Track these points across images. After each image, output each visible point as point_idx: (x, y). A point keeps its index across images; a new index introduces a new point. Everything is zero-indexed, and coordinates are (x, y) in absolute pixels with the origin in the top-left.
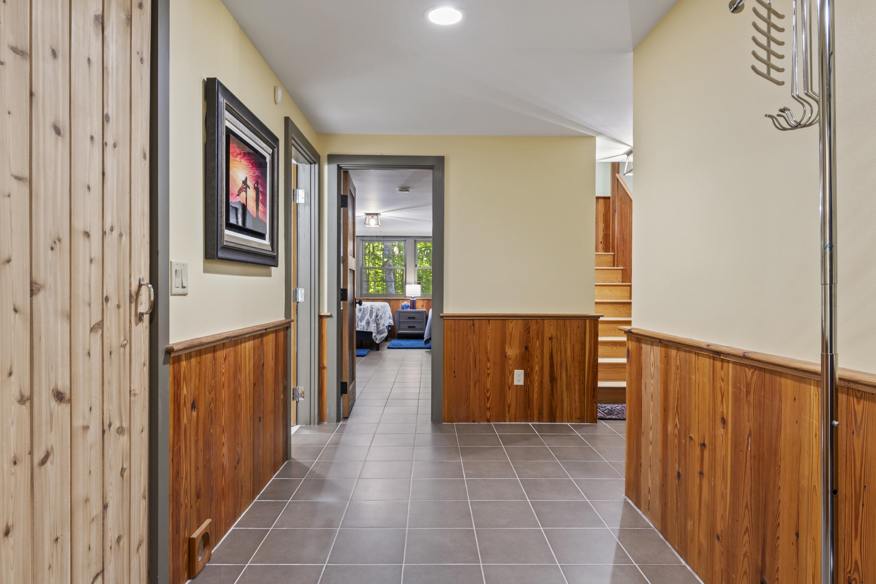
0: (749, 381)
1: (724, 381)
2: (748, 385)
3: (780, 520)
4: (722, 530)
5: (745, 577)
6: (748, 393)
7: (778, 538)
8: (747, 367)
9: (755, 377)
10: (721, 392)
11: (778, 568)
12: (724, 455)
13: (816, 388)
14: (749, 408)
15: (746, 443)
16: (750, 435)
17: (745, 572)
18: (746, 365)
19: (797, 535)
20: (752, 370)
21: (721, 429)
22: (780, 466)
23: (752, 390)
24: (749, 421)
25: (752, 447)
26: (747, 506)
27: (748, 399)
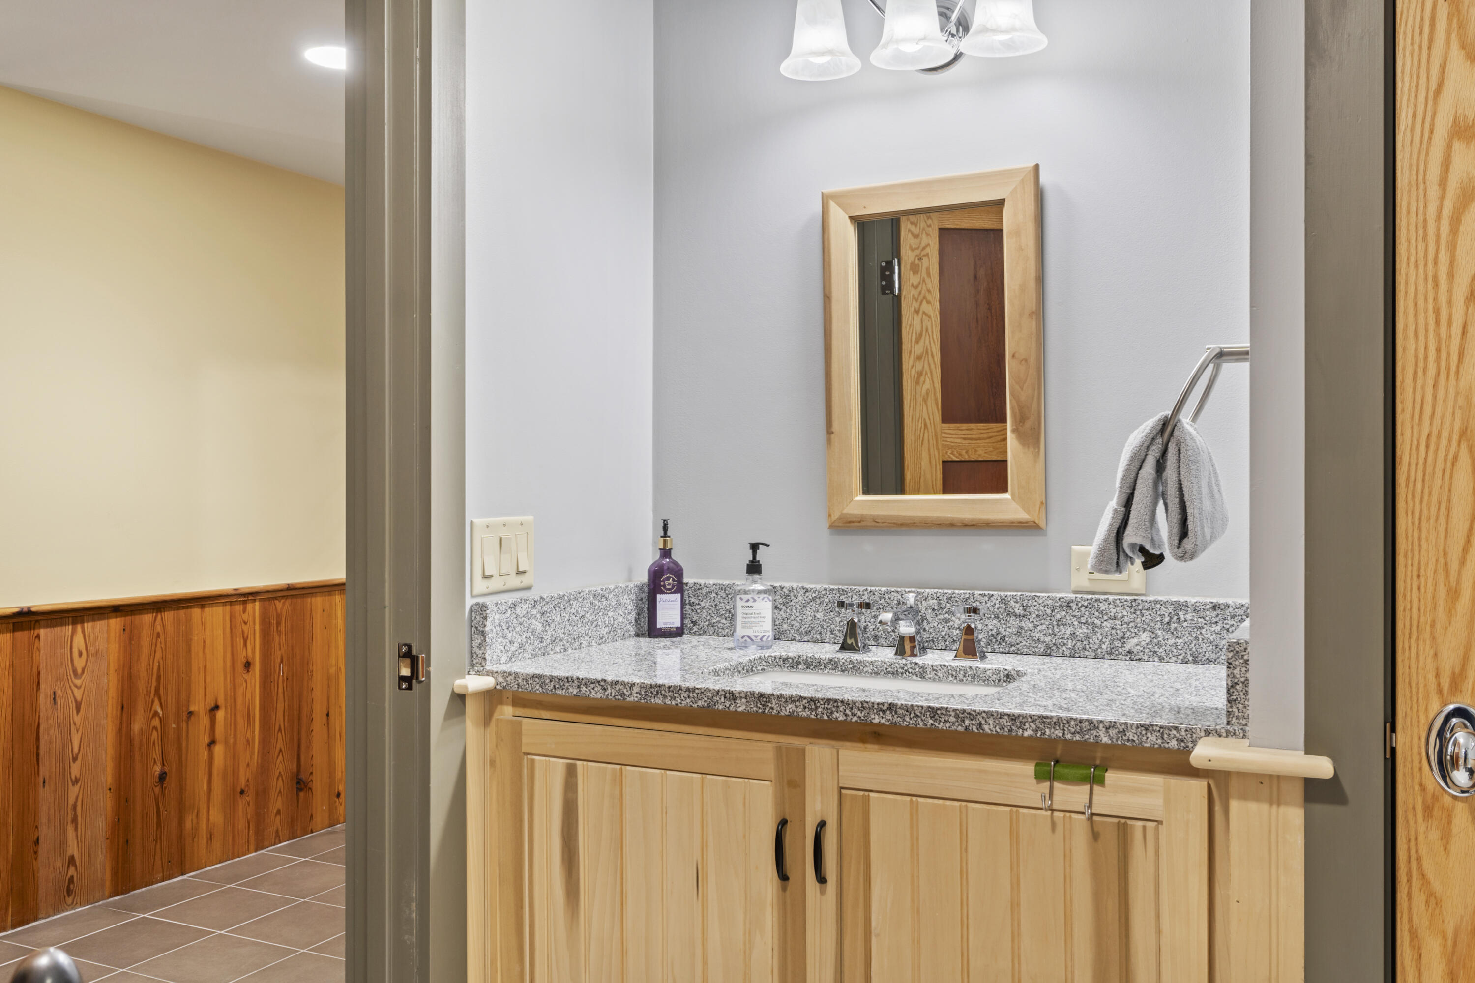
0: (279, 611)
1: (248, 624)
2: (279, 616)
3: (314, 716)
4: (248, 780)
5: (280, 798)
6: (278, 624)
7: (312, 731)
8: (277, 599)
9: (286, 607)
10: (243, 637)
11: (312, 756)
12: (249, 700)
13: (340, 597)
14: (280, 638)
15: (277, 672)
16: (282, 661)
17: (280, 792)
18: (275, 598)
19: (328, 715)
20: (282, 601)
21: (244, 675)
22: (312, 671)
23: (283, 619)
24: (280, 649)
25: (284, 671)
26: (280, 730)
27: (279, 628)
